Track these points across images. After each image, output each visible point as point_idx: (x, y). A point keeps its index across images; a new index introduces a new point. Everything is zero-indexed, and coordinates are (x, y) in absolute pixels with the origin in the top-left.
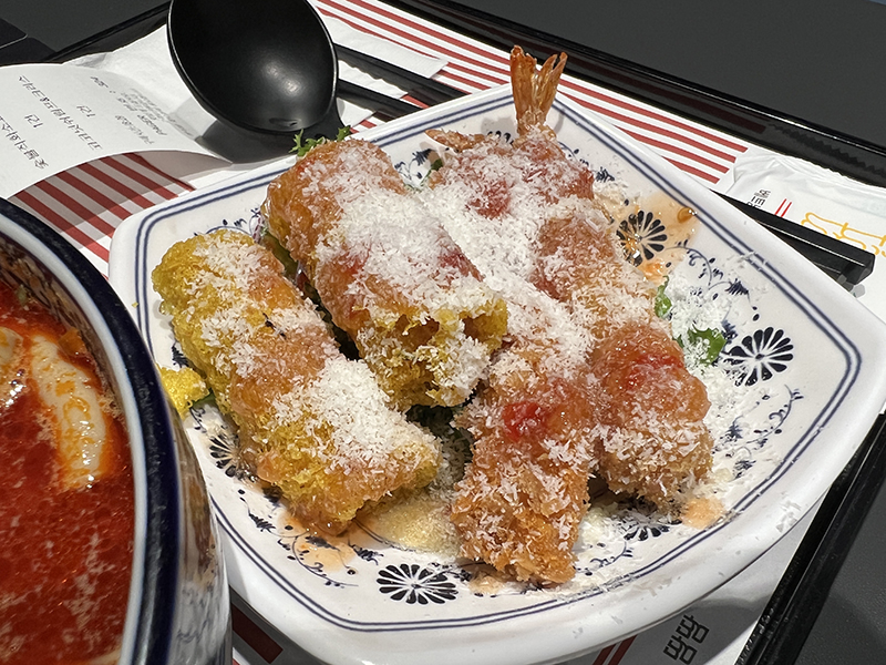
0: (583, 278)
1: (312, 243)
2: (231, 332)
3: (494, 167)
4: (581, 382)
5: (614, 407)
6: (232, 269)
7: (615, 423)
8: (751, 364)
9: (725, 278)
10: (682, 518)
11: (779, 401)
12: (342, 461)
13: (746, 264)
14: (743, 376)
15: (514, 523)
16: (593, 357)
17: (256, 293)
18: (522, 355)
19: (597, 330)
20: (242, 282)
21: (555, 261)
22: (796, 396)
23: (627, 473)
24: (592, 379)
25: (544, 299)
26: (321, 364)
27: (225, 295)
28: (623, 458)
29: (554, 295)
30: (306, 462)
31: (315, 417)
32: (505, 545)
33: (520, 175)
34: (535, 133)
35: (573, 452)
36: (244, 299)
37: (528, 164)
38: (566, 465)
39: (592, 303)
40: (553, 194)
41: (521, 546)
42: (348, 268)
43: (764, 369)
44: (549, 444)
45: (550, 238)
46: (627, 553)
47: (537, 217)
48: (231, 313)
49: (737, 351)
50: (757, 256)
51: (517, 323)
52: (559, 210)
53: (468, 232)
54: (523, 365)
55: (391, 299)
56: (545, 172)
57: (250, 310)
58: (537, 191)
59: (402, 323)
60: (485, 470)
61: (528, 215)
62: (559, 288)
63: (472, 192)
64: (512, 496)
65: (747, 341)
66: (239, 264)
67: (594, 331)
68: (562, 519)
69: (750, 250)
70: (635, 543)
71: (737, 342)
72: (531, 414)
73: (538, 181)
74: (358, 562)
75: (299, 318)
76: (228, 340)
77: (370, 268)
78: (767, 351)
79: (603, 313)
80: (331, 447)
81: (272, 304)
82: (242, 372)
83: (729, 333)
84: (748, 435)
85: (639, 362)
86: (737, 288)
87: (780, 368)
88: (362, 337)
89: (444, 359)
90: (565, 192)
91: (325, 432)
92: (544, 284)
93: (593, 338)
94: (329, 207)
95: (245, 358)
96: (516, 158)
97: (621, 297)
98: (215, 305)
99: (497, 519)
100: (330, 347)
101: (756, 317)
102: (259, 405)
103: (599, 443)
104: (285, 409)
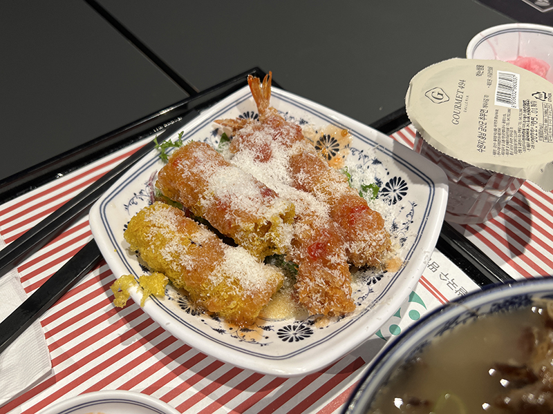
0: (316, 180)
2: (176, 252)
3: (260, 137)
4: (332, 227)
5: (348, 235)
6: (166, 223)
7: (351, 240)
8: (392, 195)
9: (370, 159)
10: (387, 269)
11: (408, 208)
12: (249, 293)
13: (377, 150)
14: (391, 201)
15: (326, 294)
16: (332, 214)
18: (305, 222)
19: (330, 201)
20: (173, 228)
21: (302, 176)
22: (414, 205)
23: (361, 258)
24: (336, 224)
25: (302, 193)
26: (222, 254)
27: (167, 236)
28: (358, 253)
29: (305, 190)
30: (231, 298)
31: (229, 277)
32: (326, 304)
33: (270, 138)
35: (338, 258)
36: (177, 235)
37: (272, 131)
38: (339, 264)
39: (323, 190)
40: (288, 143)
41: (332, 302)
43: (399, 196)
44: (330, 257)
45: (296, 164)
46: (371, 291)
47: (285, 156)
48: (174, 243)
49: (384, 190)
50: (380, 146)
52: (293, 151)
54: (307, 227)
55: (248, 218)
56: (282, 134)
57: (182, 239)
58: (281, 144)
59: (256, 226)
60: (307, 277)
61: (281, 157)
62: (307, 187)
63: (253, 152)
64: (322, 283)
65: (387, 185)
67: (328, 203)
68: (344, 286)
69: (377, 144)
70: (372, 285)
71: (383, 186)
72: (318, 248)
73: (280, 139)
74: (266, 333)
75: (203, 235)
76: (177, 256)
77: (234, 207)
78: (397, 187)
79: (330, 194)
80: (241, 288)
81: (190, 233)
82: (189, 268)
83: (379, 183)
84: (400, 226)
85: (353, 212)
86: (376, 162)
87: (405, 194)
88: (237, 236)
89: (278, 236)
90: (293, 141)
91: (236, 282)
92: (299, 187)
93: (329, 206)
95: (188, 261)
96: (266, 129)
97: (335, 185)
98: (164, 242)
99: (319, 295)
100: (223, 245)
101: (388, 173)
102: (201, 280)
103: (347, 250)
104: (215, 279)
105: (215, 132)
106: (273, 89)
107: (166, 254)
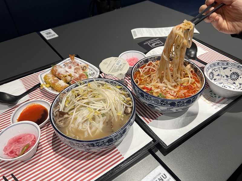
0: (77, 71)
1: (56, 73)
3: (70, 65)
9: (91, 70)
12: (62, 86)
13: (92, 68)
17: (52, 77)
18: (74, 77)
21: (75, 71)
25: (75, 74)
30: (59, 87)
34: (73, 61)
37: (73, 64)
39: (78, 73)
40: (75, 66)
42: (59, 74)
45: (75, 69)
48: (51, 79)
51: (72, 75)
53: (68, 70)
59: (64, 76)
61: (73, 68)
63: (68, 67)
66: (51, 76)
67: (79, 75)
75: (56, 78)
76: (51, 81)
77: (61, 73)
81: (54, 78)
88: (61, 78)
89: (67, 78)
91: (60, 85)
92: (75, 73)
94: (57, 70)
95: (53, 82)
97: (80, 72)
98: (49, 79)
100: (59, 80)
101: (93, 72)
102: (54, 84)
104: (57, 84)
105: (64, 65)
106: (75, 57)
107: (49, 81)
